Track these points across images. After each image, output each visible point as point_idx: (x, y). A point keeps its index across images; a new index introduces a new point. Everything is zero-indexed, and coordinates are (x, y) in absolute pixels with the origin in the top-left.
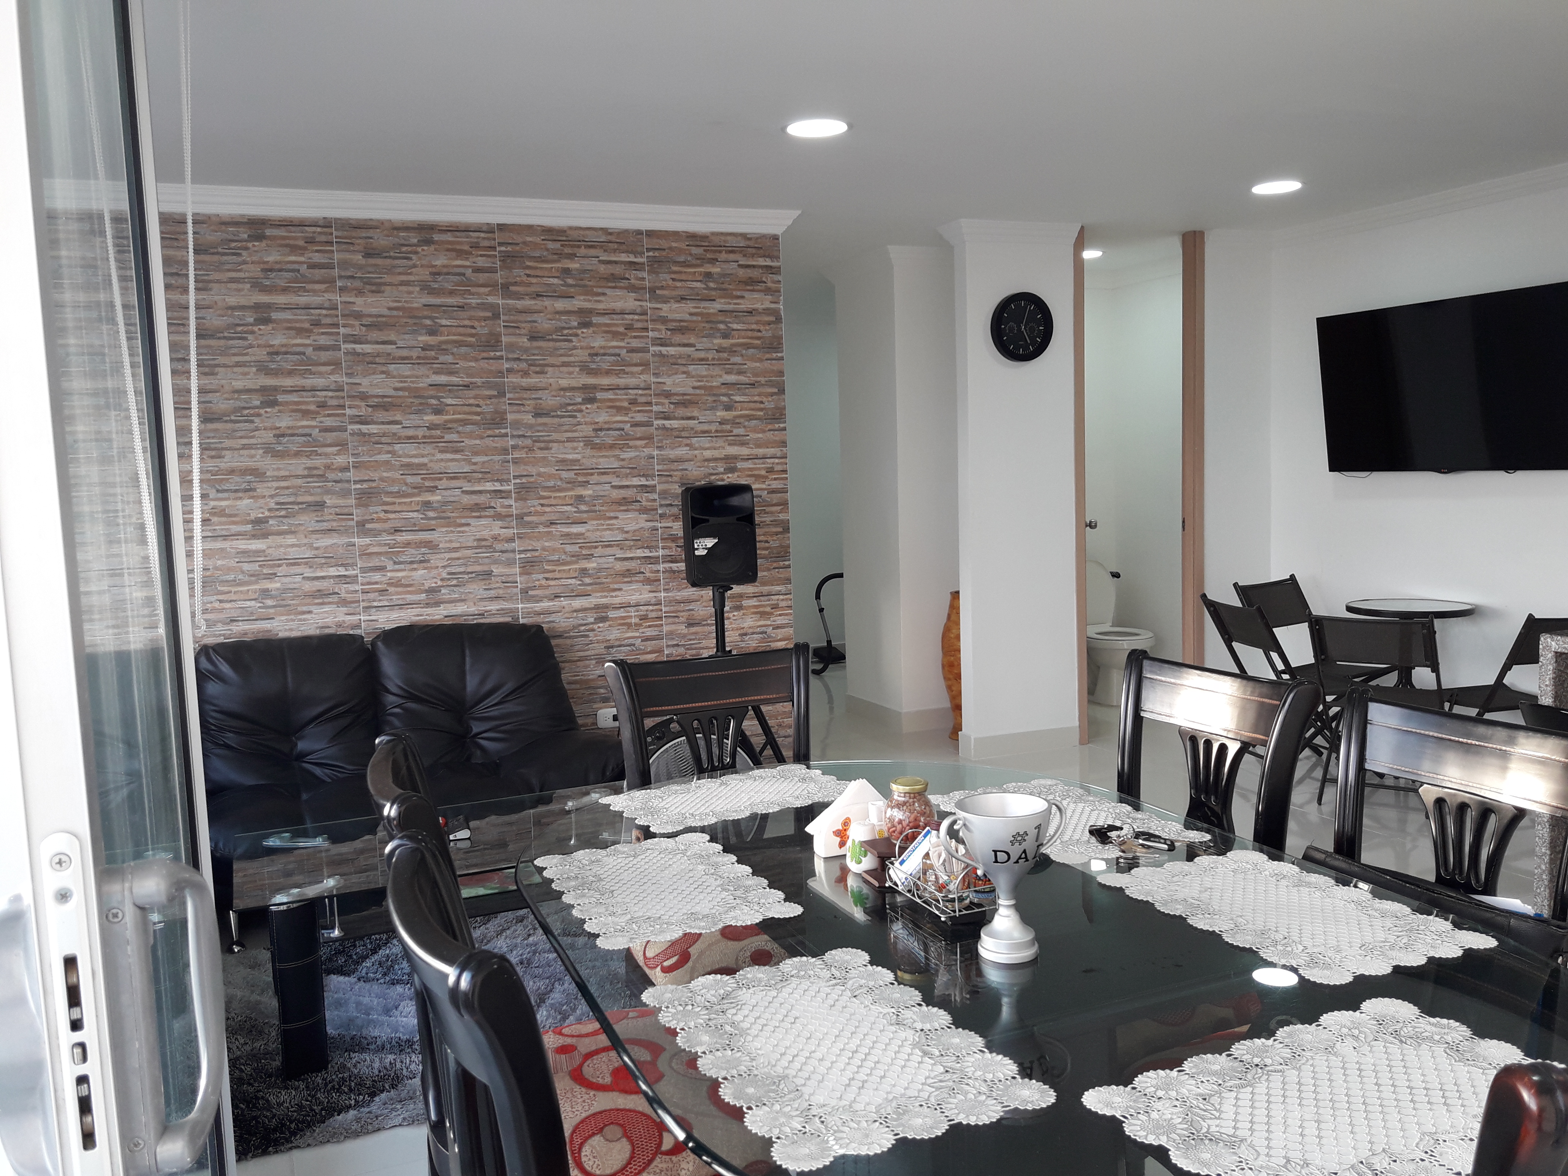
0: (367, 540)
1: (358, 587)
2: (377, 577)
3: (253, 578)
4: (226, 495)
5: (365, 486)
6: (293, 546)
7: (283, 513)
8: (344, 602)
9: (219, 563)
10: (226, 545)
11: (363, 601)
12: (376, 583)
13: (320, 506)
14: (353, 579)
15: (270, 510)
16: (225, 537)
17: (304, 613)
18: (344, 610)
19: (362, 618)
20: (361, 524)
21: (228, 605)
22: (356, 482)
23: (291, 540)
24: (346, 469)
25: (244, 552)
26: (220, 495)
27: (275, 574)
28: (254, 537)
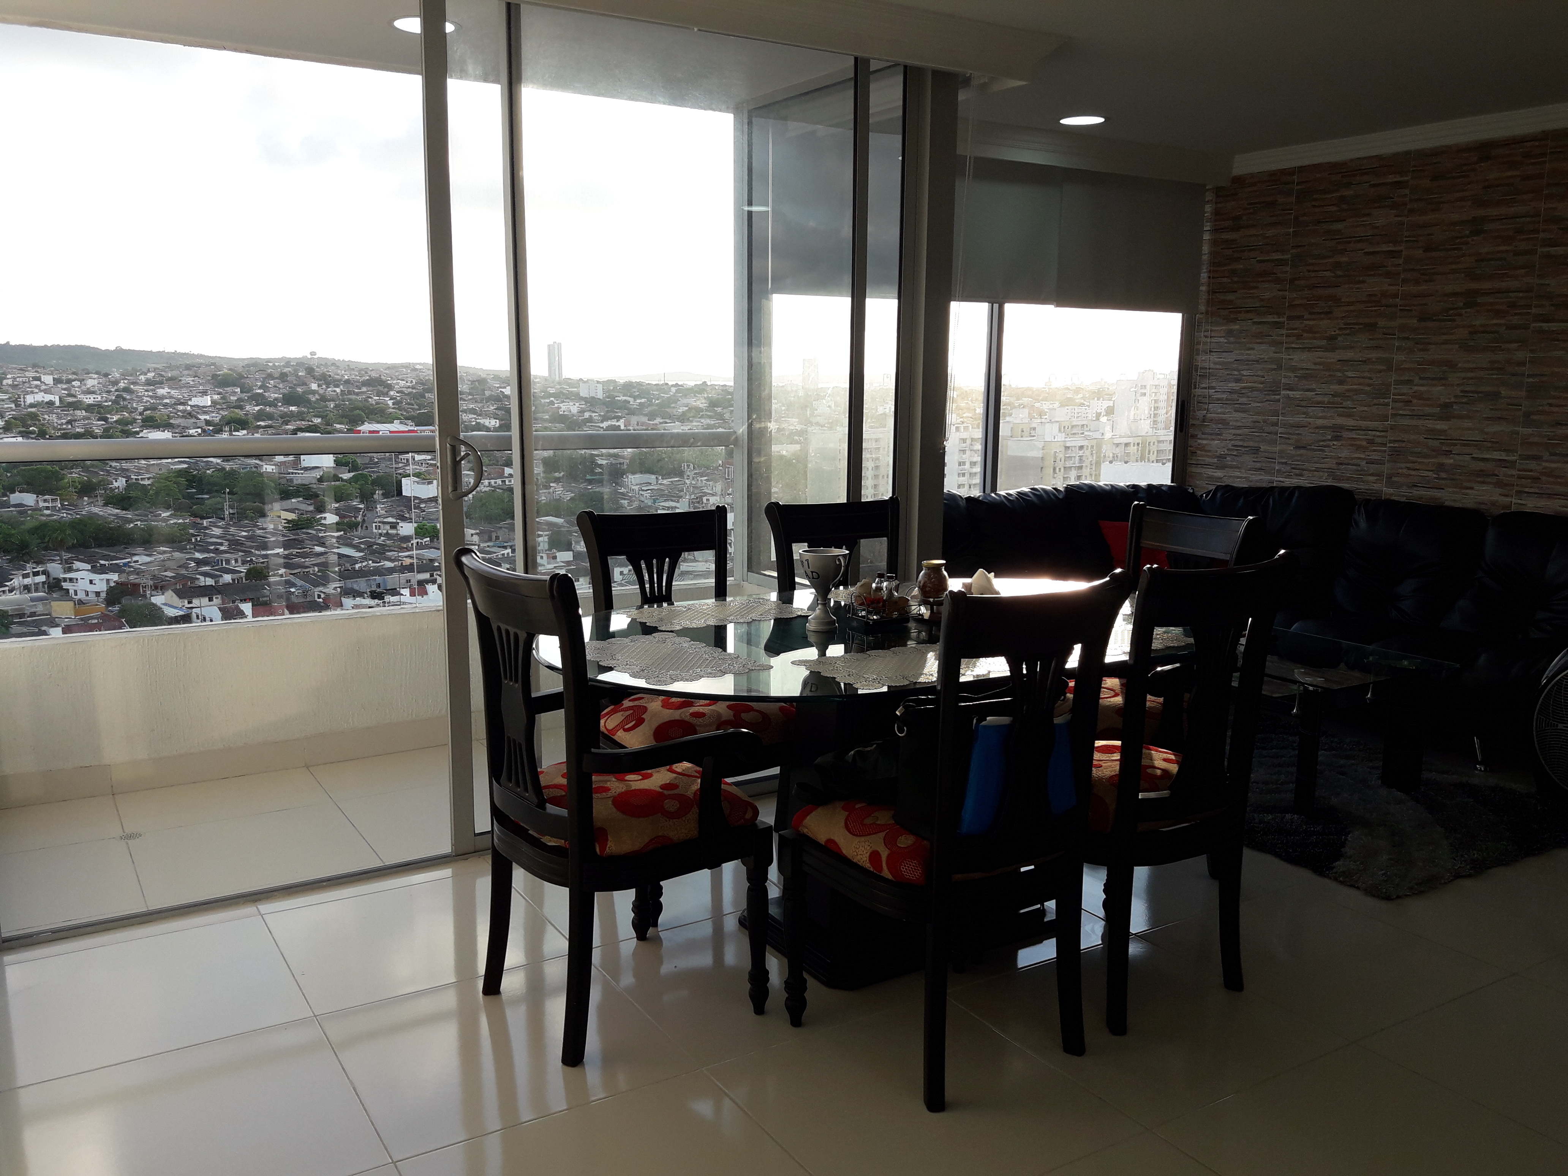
0: (1530, 431)
1: (1515, 472)
2: (1533, 465)
3: (1434, 453)
4: (1425, 382)
5: (1537, 380)
6: (1470, 429)
7: (1465, 400)
8: (1500, 484)
9: (1412, 437)
10: (1420, 422)
11: (1517, 485)
12: (1531, 471)
13: (1495, 396)
14: (1511, 464)
15: (1456, 397)
16: (1419, 417)
17: (1467, 488)
18: (1499, 490)
19: (1514, 501)
20: (1527, 415)
21: (1413, 473)
22: (1529, 376)
23: (1467, 424)
24: (1521, 364)
25: (1432, 431)
26: (1421, 382)
27: (1451, 451)
28: (1441, 418)
